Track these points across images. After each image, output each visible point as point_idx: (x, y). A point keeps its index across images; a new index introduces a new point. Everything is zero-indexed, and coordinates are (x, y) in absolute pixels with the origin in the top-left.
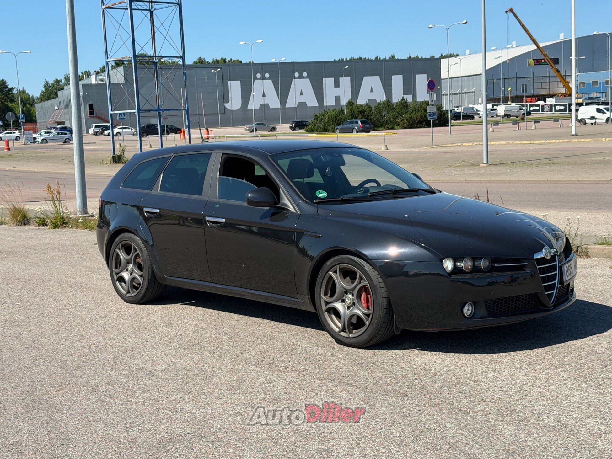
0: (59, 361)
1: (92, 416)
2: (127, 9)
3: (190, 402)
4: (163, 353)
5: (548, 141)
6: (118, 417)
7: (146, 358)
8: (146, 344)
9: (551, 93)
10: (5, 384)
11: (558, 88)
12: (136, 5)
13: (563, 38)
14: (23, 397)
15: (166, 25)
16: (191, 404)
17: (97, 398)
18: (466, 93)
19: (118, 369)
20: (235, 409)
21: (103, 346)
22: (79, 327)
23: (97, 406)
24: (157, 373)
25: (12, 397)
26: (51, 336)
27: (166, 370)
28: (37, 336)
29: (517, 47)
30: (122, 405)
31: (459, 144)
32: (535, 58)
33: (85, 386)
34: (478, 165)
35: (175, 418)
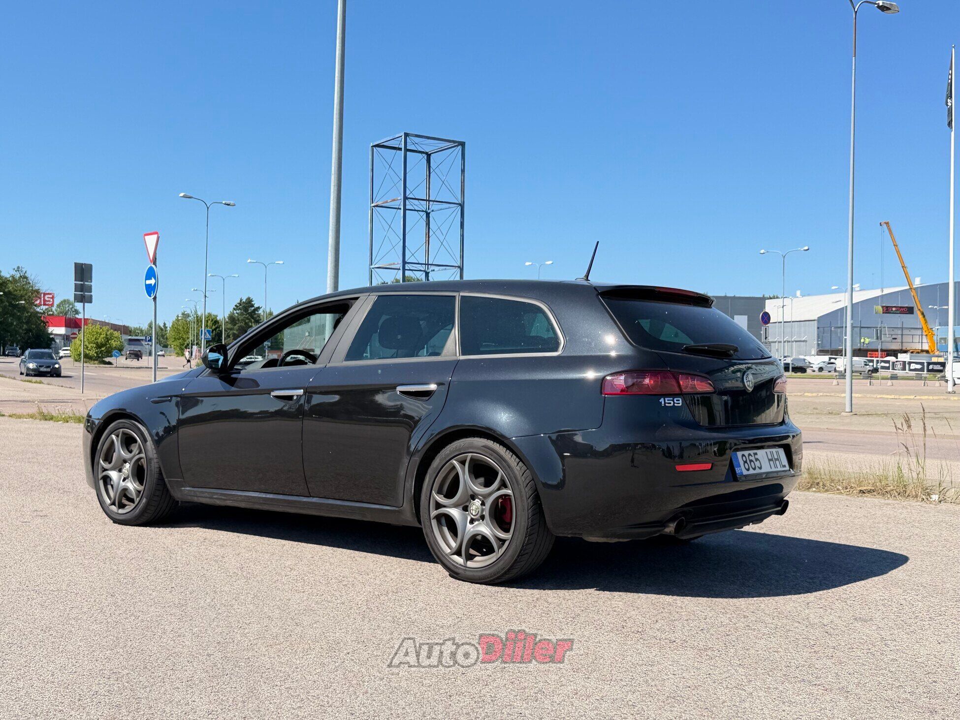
0: (278, 599)
1: (328, 696)
2: (400, 209)
3: (507, 686)
4: (448, 599)
5: (918, 397)
6: (374, 702)
7: (421, 605)
8: (419, 585)
9: (904, 348)
10: (183, 627)
11: (913, 342)
12: (412, 204)
13: (919, 283)
14: (209, 651)
15: (444, 229)
16: (509, 690)
17: (337, 664)
18: (796, 341)
19: (375, 619)
20: (596, 708)
21: (349, 582)
22: (313, 553)
23: (337, 678)
24: (441, 630)
25: (191, 650)
26: (269, 563)
27: (456, 627)
28: (248, 561)
29: (860, 290)
30: (382, 679)
31: (799, 394)
32: (884, 305)
33: (318, 642)
34: (839, 414)
35: (483, 715)
